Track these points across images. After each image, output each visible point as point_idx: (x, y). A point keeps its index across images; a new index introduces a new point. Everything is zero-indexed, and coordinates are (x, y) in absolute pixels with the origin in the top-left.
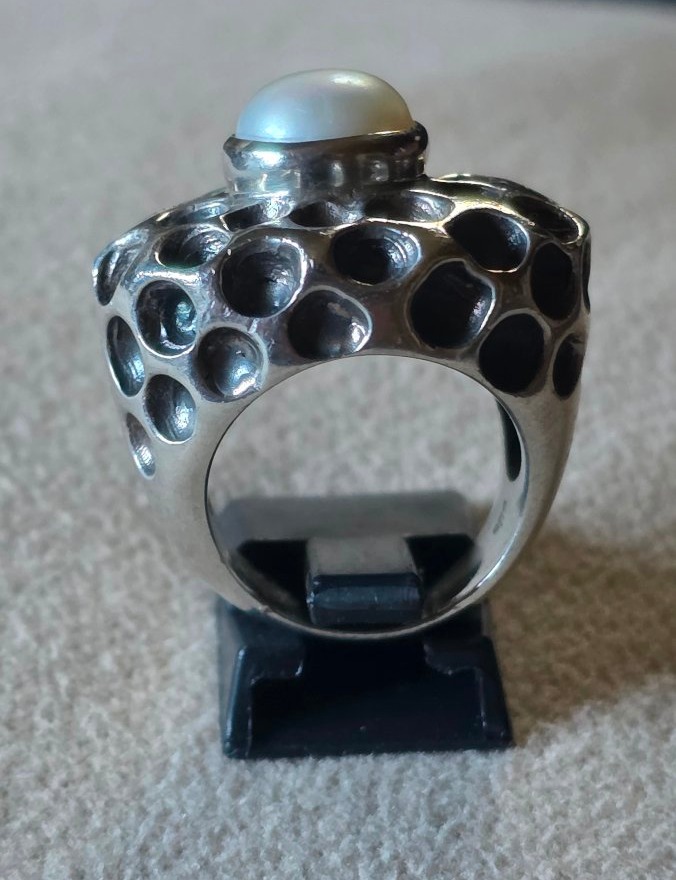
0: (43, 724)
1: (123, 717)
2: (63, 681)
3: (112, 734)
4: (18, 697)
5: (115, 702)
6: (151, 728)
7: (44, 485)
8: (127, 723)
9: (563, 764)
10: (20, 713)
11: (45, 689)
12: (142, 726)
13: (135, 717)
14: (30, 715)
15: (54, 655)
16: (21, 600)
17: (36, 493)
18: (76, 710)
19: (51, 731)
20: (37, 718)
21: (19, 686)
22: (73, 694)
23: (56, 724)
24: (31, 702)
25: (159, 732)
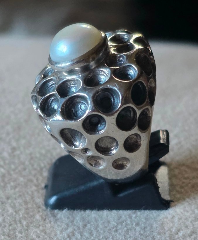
0: (19, 235)
1: (44, 231)
2: (24, 223)
3: (41, 237)
4: (11, 228)
5: (41, 228)
6: (53, 234)
7: (14, 170)
8: (45, 233)
9: (185, 236)
10: (12, 232)
11: (19, 225)
12: (50, 234)
13: (48, 231)
14: (15, 233)
15: (21, 216)
16: (10, 201)
17: (12, 172)
18: (29, 230)
19: (22, 237)
20: (17, 233)
21: (11, 225)
22: (28, 226)
23: (23, 234)
24: (14, 229)
25: (56, 235)
